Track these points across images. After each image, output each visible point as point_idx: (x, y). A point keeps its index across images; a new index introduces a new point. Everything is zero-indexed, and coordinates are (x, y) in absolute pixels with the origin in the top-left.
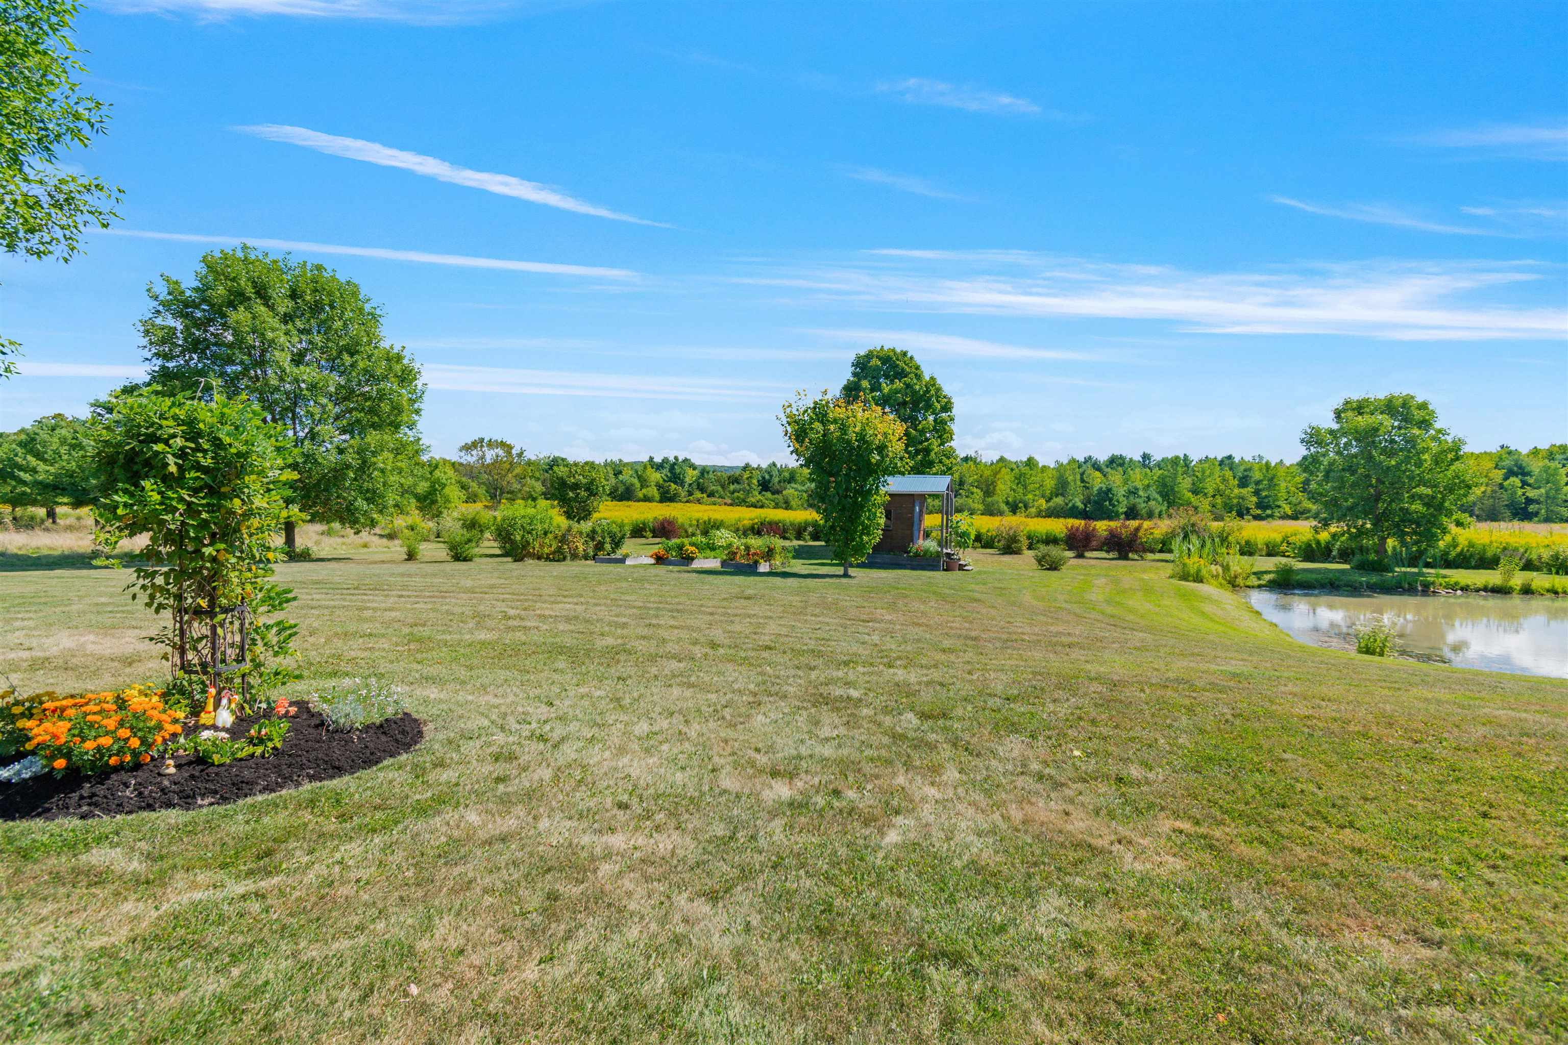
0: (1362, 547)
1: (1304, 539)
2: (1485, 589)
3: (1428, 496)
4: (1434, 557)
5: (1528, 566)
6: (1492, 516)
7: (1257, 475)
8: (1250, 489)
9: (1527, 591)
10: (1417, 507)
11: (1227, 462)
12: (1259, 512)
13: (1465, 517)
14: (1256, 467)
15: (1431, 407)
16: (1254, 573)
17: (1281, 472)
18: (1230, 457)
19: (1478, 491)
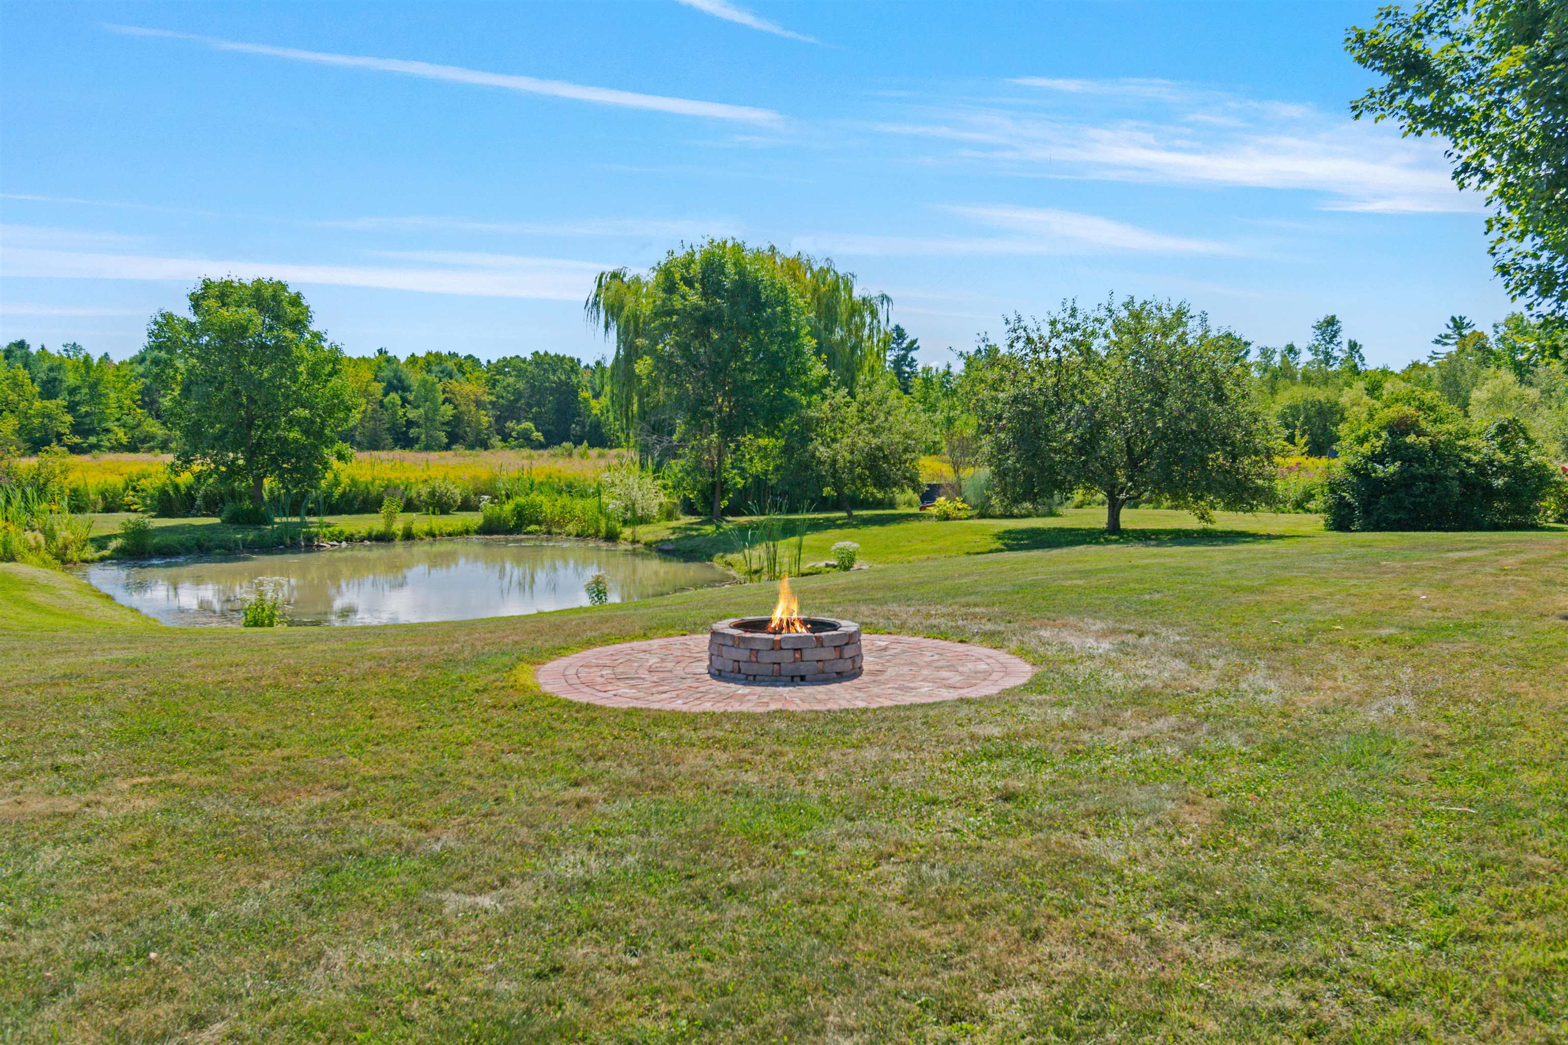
0: (233, 490)
1: (158, 483)
2: (370, 538)
3: (306, 419)
4: (316, 501)
5: (409, 506)
6: (374, 444)
7: (71, 379)
8: (61, 401)
9: (409, 536)
10: (294, 434)
11: (18, 353)
12: (77, 440)
13: (345, 448)
14: (68, 365)
15: (304, 302)
16: (93, 540)
17: (109, 376)
18: (21, 345)
19: (356, 417)
